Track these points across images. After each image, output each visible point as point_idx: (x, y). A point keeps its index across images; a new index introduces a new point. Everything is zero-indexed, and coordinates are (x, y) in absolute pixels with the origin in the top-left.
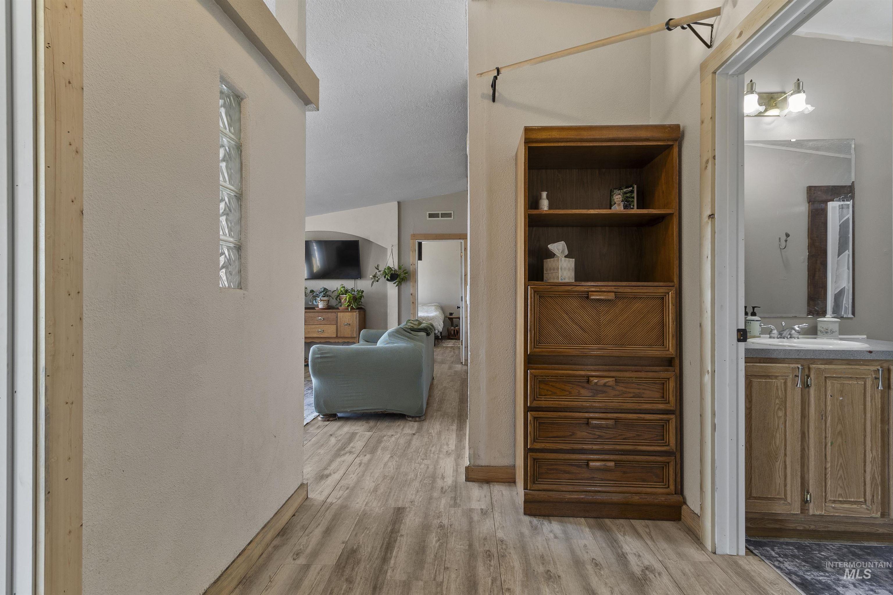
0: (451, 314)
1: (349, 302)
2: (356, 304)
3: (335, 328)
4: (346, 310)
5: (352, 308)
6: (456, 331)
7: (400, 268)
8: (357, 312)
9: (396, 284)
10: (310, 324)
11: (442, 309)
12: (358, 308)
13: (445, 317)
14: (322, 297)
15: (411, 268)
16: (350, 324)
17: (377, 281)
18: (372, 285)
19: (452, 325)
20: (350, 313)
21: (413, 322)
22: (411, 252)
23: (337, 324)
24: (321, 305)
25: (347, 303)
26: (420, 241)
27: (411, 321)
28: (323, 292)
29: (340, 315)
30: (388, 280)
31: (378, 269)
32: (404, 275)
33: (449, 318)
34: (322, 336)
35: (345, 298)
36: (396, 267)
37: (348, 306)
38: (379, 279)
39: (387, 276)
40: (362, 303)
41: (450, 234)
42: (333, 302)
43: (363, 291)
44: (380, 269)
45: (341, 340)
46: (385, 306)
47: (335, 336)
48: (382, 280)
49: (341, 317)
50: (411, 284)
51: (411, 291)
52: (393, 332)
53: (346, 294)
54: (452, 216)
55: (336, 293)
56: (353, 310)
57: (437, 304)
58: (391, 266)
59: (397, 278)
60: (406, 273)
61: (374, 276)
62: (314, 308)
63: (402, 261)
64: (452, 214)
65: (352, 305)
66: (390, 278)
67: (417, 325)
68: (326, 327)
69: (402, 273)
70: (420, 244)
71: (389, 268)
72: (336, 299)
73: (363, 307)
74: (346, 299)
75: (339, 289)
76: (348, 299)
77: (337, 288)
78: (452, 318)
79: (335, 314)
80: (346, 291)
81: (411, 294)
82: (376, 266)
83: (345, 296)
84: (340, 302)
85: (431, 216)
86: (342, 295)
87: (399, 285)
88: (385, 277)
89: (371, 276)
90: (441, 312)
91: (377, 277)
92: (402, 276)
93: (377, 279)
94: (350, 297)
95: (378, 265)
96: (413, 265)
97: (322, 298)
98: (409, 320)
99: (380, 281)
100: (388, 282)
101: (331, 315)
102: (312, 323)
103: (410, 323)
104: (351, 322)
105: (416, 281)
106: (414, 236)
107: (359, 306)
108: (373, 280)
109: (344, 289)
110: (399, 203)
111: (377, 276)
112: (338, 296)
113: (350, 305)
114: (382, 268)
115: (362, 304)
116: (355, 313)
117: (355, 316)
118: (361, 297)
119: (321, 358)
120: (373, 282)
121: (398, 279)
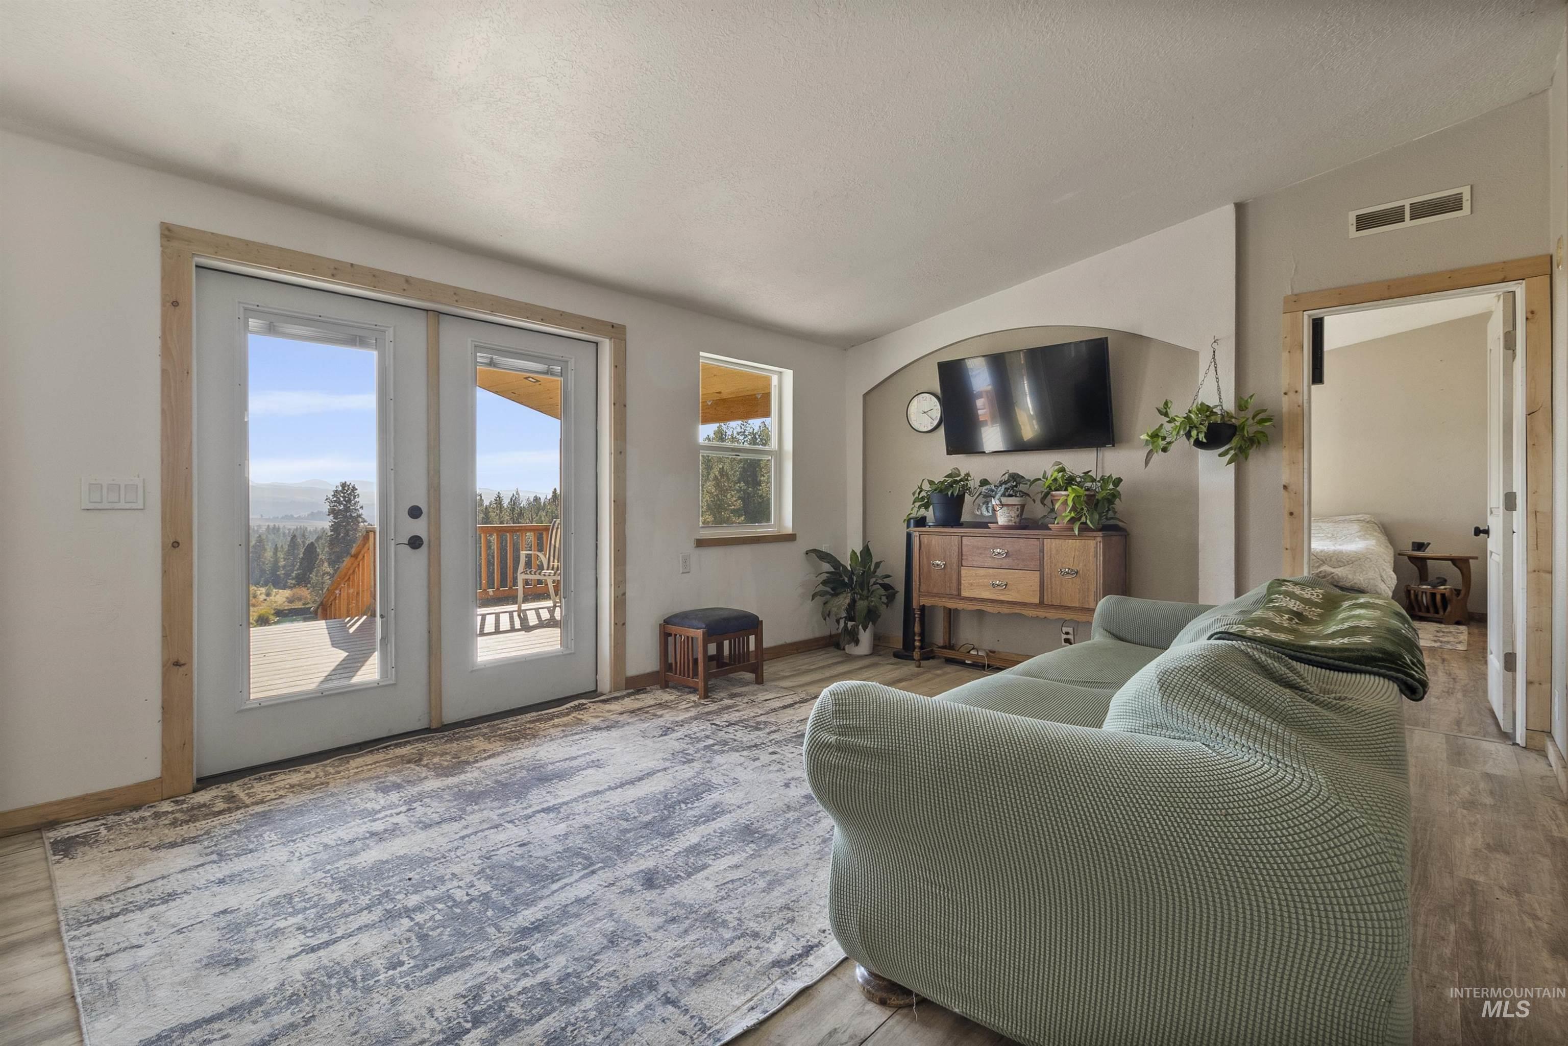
0: (1420, 546)
1: (1074, 508)
2: (1096, 516)
3: (1038, 580)
4: (1066, 533)
5: (1084, 528)
6: (1438, 597)
7: (1241, 405)
8: (1099, 539)
9: (1228, 457)
10: (975, 564)
11: (1387, 531)
12: (1104, 528)
13: (1398, 555)
14: (1004, 495)
15: (1286, 404)
16: (1077, 573)
17: (1164, 450)
18: (1147, 463)
19: (1423, 576)
20: (1077, 543)
21: (1297, 590)
22: (1285, 355)
23: (1041, 570)
24: (1002, 518)
25: (1070, 512)
26: (1317, 313)
27: (1290, 588)
28: (1006, 482)
29: (1051, 545)
30: (1198, 444)
31: (1166, 415)
32: (1259, 428)
33: (1412, 559)
34: (1002, 598)
35: (1066, 498)
36: (1229, 405)
37: (1073, 521)
38: (1170, 443)
39: (1194, 433)
40: (1115, 512)
41: (1452, 271)
42: (1038, 510)
43: (1119, 480)
44: (1172, 412)
45: (1052, 614)
46: (1193, 522)
47: (1037, 601)
48: (1182, 445)
49: (1054, 552)
50: (1285, 453)
51: (1285, 478)
52: (1187, 670)
53: (1066, 490)
54: (1466, 205)
55: (1042, 487)
56: (1086, 533)
57: (1367, 517)
58: (1212, 401)
59: (1234, 435)
60: (1263, 421)
61: (1155, 436)
62: (984, 525)
63: (1252, 386)
64: (1466, 197)
65: (1083, 519)
66: (1205, 437)
67: (1316, 605)
68: (1012, 576)
69: (1251, 421)
70: (1318, 326)
71: (1205, 410)
72: (1042, 502)
73: (1120, 524)
74: (1065, 503)
75: (1049, 474)
76: (1070, 503)
77: (1045, 473)
78: (1424, 559)
79: (1036, 542)
80: (1070, 481)
81: (1285, 487)
82: (1161, 406)
83: (1063, 493)
84: (1053, 510)
85: (1364, 222)
86: (1056, 490)
87: (1240, 459)
88: (1188, 435)
89: (1144, 437)
90: (1383, 539)
91: (1164, 438)
92: (1251, 429)
93: (1162, 443)
94: (1078, 497)
95: (1166, 403)
96: (1291, 394)
97: (1004, 500)
98: (1281, 582)
99: (1172, 448)
100: (1201, 452)
101: (1026, 544)
102: (979, 564)
103: (1287, 594)
104: (1080, 567)
105: (1302, 443)
106: (1295, 303)
107: (1112, 522)
108: (1150, 447)
109: (1063, 476)
110: (1240, 208)
111: (1163, 433)
112: (1047, 494)
113: (1080, 519)
114: (1179, 410)
115: (1117, 516)
116: (1092, 543)
117: (1093, 550)
118: (1114, 496)
119: (839, 747)
120: (1150, 452)
121: (1235, 441)
